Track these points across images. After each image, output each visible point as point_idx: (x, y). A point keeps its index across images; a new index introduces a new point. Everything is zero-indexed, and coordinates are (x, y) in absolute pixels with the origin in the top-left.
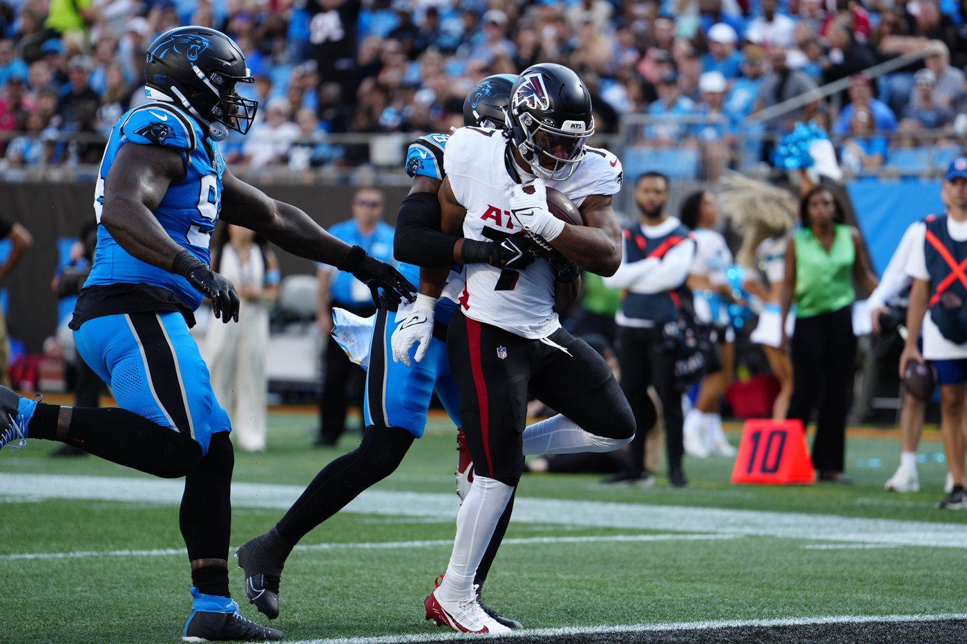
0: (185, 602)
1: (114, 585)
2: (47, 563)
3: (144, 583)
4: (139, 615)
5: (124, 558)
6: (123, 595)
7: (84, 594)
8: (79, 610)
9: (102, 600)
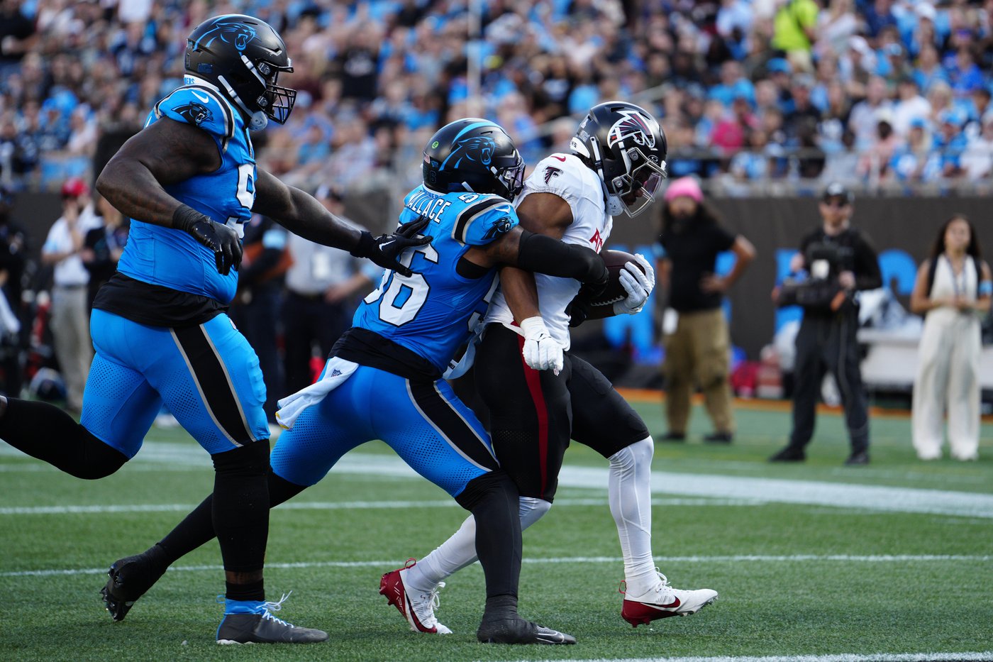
0: (904, 609)
1: (835, 589)
2: (770, 565)
3: (864, 588)
4: (860, 620)
5: (842, 563)
6: (843, 599)
7: (805, 597)
8: (801, 612)
9: (822, 603)
